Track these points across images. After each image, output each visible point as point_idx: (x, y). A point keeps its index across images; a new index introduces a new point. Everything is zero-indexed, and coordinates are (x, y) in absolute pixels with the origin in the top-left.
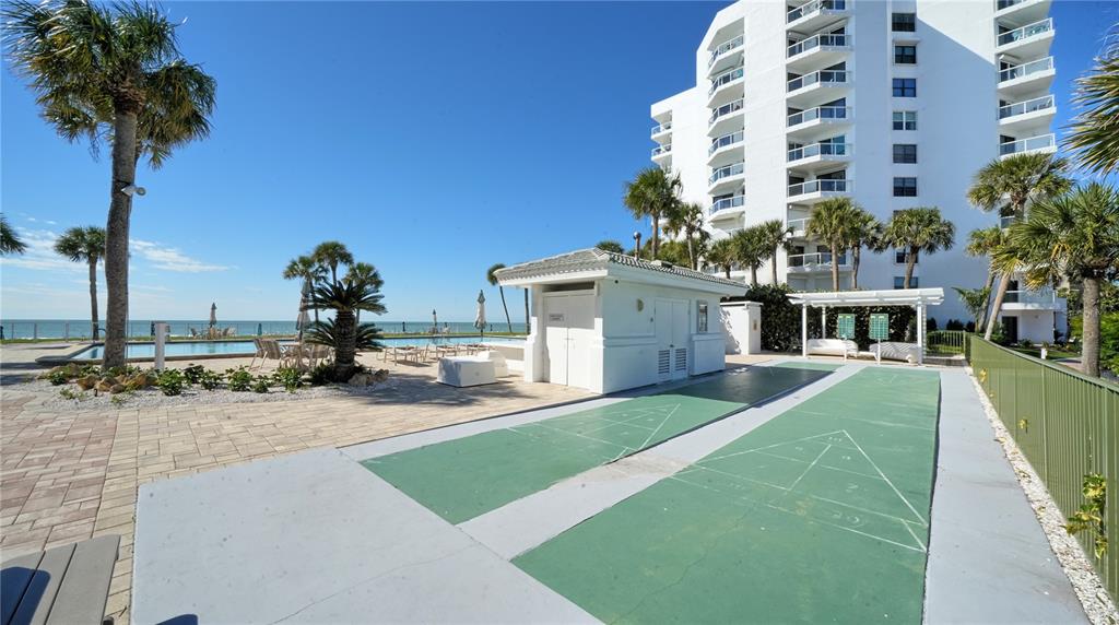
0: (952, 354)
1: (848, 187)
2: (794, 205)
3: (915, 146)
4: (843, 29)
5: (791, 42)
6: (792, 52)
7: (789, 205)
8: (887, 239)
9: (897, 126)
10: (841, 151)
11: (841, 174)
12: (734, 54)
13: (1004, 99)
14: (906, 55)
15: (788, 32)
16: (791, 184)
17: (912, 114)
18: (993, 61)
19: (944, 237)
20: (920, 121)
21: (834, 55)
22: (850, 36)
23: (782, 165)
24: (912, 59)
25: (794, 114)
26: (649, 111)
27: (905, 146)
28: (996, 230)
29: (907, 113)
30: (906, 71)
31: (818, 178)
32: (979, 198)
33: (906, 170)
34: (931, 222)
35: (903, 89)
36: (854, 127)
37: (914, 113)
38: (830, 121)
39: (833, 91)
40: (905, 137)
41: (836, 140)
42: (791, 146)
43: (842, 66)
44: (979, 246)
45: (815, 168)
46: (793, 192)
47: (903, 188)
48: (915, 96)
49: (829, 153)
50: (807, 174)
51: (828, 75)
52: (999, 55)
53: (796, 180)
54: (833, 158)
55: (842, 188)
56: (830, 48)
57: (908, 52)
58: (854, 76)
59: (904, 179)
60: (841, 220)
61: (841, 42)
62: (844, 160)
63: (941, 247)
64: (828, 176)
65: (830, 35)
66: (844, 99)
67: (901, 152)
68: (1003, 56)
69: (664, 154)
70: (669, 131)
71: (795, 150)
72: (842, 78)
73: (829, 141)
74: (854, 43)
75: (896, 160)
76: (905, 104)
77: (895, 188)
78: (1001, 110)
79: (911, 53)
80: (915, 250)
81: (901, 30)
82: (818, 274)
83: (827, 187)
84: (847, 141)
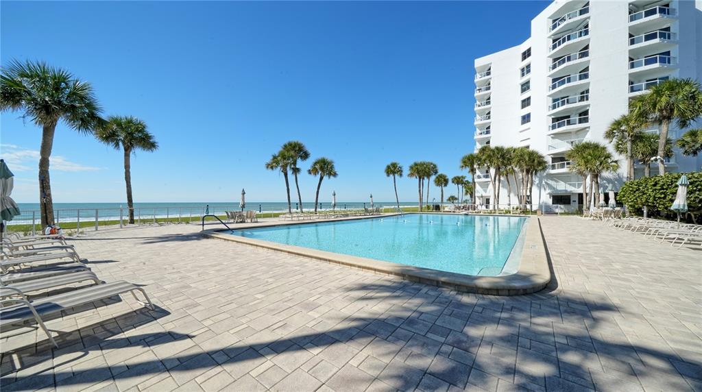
4: (669, 3)
5: (632, 11)
12: (581, 20)
15: (629, 4)
36: (676, 70)
42: (631, 82)
51: (663, 34)
56: (665, 16)
70: (490, 77)
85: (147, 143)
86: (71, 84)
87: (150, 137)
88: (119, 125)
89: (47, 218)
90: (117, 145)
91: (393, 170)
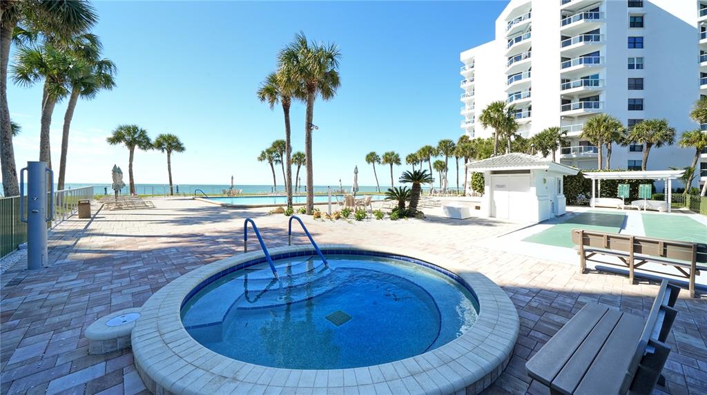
0: (679, 208)
1: (601, 106)
2: (565, 117)
3: (642, 79)
4: (598, 8)
5: (564, 17)
6: (564, 23)
7: (561, 117)
8: (631, 139)
9: (631, 67)
10: (597, 84)
11: (597, 98)
12: (525, 24)
13: (703, 50)
14: (637, 22)
15: (561, 10)
16: (562, 104)
17: (641, 59)
18: (696, 26)
19: (669, 138)
20: (645, 63)
21: (592, 25)
22: (603, 13)
23: (557, 93)
24: (641, 25)
25: (566, 61)
26: (459, 57)
27: (636, 79)
28: (699, 132)
29: (637, 58)
30: (636, 32)
31: (581, 100)
32: (698, 116)
33: (636, 94)
34: (661, 129)
35: (635, 43)
36: (605, 69)
37: (642, 58)
38: (590, 65)
39: (591, 47)
40: (636, 74)
41: (593, 77)
42: (563, 81)
43: (597, 31)
44: (687, 141)
45: (579, 94)
46: (564, 109)
47: (634, 105)
48: (642, 48)
49: (589, 85)
50: (573, 97)
51: (589, 36)
52: (701, 22)
53: (566, 102)
54: (591, 88)
55: (597, 106)
56: (590, 21)
57: (638, 20)
58: (606, 36)
59: (635, 100)
60: (607, 128)
61: (597, 16)
62: (599, 90)
63: (666, 143)
64: (588, 99)
65: (589, 12)
66: (599, 52)
67: (633, 83)
68: (703, 23)
69: (469, 84)
70: (473, 69)
71: (566, 83)
72: (597, 39)
73: (588, 77)
74: (605, 17)
75: (630, 87)
76: (636, 53)
77: (629, 105)
78: (701, 57)
79: (640, 21)
80: (649, 145)
81: (634, 7)
82: (580, 159)
83: (587, 106)
84: (600, 77)
85: (180, 148)
86: (139, 129)
87: (181, 145)
88: (164, 139)
89: (132, 191)
90: (163, 151)
91: (372, 158)
